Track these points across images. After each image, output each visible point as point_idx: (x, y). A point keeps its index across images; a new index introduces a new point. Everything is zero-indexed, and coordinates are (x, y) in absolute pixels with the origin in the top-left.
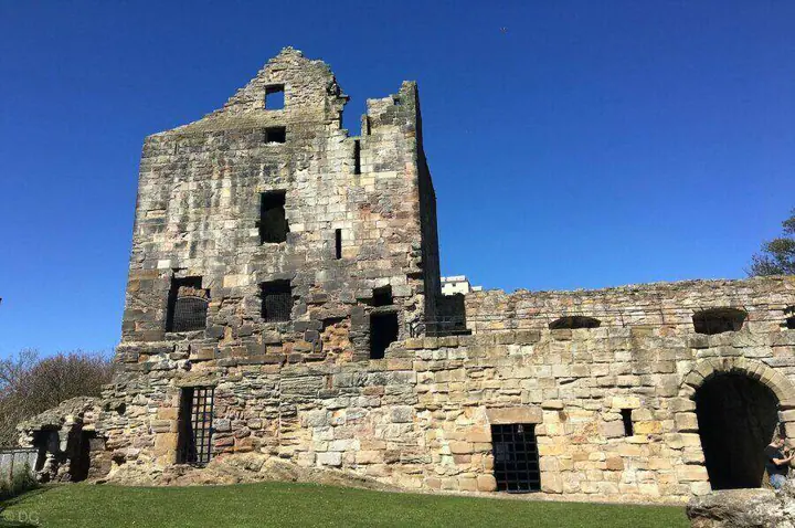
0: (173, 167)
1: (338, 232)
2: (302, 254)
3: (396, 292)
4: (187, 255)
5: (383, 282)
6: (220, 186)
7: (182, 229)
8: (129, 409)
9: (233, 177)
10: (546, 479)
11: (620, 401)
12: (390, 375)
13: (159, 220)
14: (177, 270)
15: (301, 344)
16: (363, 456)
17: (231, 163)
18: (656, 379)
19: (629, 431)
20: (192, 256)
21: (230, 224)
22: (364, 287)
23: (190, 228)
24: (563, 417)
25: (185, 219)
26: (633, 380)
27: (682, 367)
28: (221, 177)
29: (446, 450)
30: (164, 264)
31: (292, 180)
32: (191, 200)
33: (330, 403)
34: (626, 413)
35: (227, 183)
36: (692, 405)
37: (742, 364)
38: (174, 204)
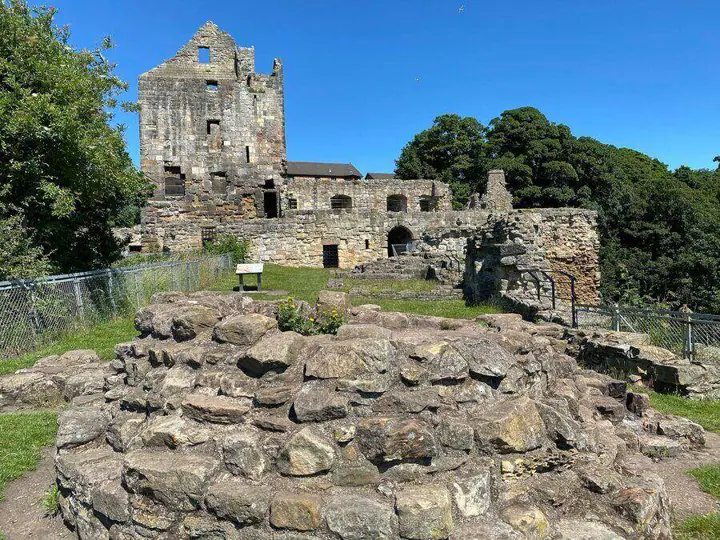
0: (158, 99)
1: (247, 148)
2: (231, 158)
3: (276, 183)
4: (171, 154)
5: (270, 177)
6: (185, 114)
7: (167, 139)
8: (177, 237)
9: (192, 109)
10: (341, 265)
11: (365, 237)
12: (286, 225)
13: (153, 131)
14: (166, 162)
15: (233, 206)
16: (278, 257)
17: (190, 100)
18: (377, 229)
19: (367, 247)
20: (174, 154)
21: (192, 138)
22: (260, 179)
23: (171, 137)
24: (347, 243)
25: (168, 132)
26: (369, 229)
27: (386, 224)
28: (185, 108)
29: (307, 254)
30: (159, 158)
31: (222, 115)
32: (169, 121)
33: (264, 236)
34: (367, 241)
35: (189, 113)
36: (387, 238)
37: (403, 224)
38: (161, 121)
